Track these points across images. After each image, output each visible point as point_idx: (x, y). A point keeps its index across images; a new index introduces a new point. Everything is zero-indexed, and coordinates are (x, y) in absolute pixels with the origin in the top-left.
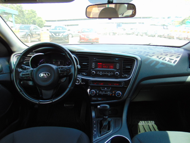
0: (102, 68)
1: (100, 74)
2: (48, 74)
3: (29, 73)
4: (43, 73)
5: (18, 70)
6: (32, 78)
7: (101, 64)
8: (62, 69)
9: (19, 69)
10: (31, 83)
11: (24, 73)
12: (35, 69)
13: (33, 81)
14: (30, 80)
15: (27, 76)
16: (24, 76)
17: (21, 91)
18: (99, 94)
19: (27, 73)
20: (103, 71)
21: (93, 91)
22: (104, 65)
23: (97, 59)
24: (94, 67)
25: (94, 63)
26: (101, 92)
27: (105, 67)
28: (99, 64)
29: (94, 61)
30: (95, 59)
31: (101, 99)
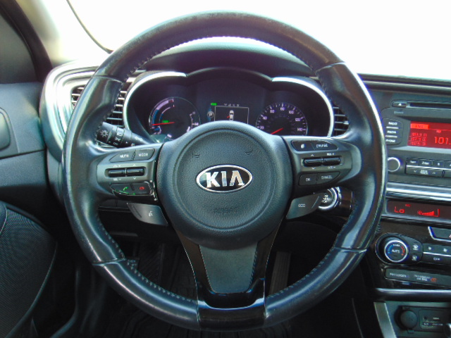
0: (430, 144)
1: (419, 170)
2: (243, 174)
3: (144, 164)
4: (219, 170)
5: (86, 149)
6: (156, 190)
7: (425, 127)
8: (312, 153)
9: (90, 143)
10: (147, 214)
11: (115, 166)
12: (171, 144)
13: (161, 202)
14: (147, 200)
15: (135, 178)
16: (115, 179)
17: (107, 258)
18: (422, 257)
19: (134, 165)
20: (434, 160)
21: (397, 245)
22: (438, 131)
23: (408, 107)
24: (394, 141)
25: (396, 124)
26: (430, 248)
27: (441, 140)
28: (418, 128)
29: (395, 112)
30: (400, 107)
31: (430, 278)
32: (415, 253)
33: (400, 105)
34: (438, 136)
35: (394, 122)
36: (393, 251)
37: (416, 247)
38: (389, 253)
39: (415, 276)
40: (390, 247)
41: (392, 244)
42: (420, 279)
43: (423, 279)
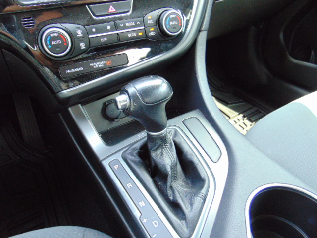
18: (89, 42)
21: (55, 34)
31: (104, 62)
32: (81, 39)
36: (53, 43)
37: (79, 33)
38: (49, 46)
39: (91, 65)
40: (48, 39)
41: (49, 35)
42: (97, 66)
43: (99, 66)
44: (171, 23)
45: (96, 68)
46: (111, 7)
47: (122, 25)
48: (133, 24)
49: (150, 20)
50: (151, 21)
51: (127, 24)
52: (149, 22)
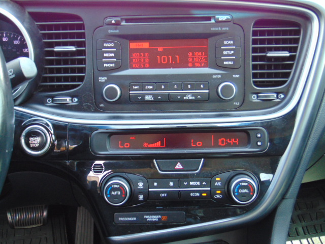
1: (143, 96)
7: (145, 45)
18: (148, 195)
20: (157, 81)
21: (116, 186)
22: (160, 49)
23: (123, 23)
24: (113, 65)
25: (112, 45)
26: (155, 184)
27: (164, 58)
28: (138, 47)
29: (110, 31)
30: (113, 24)
31: (160, 216)
32: (141, 191)
33: (113, 22)
34: (161, 54)
35: (111, 42)
36: (113, 193)
37: (141, 185)
38: (109, 196)
39: (145, 217)
40: (109, 189)
41: (111, 186)
42: (151, 219)
43: (153, 220)
44: (241, 191)
45: (150, 221)
46: (179, 164)
47: (186, 184)
48: (198, 183)
49: (218, 181)
50: (219, 183)
51: (191, 183)
52: (216, 184)
